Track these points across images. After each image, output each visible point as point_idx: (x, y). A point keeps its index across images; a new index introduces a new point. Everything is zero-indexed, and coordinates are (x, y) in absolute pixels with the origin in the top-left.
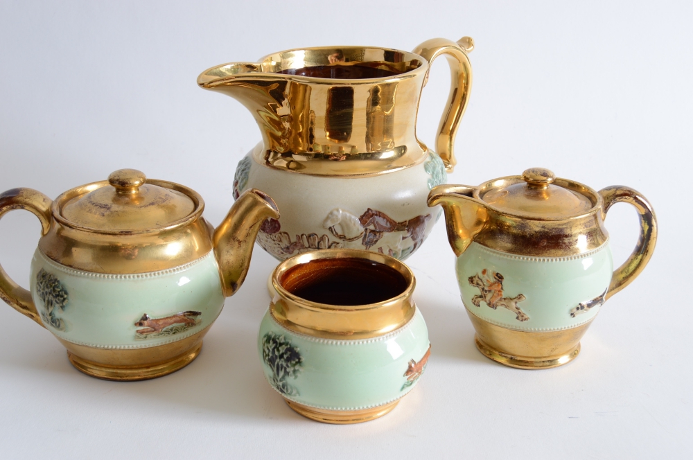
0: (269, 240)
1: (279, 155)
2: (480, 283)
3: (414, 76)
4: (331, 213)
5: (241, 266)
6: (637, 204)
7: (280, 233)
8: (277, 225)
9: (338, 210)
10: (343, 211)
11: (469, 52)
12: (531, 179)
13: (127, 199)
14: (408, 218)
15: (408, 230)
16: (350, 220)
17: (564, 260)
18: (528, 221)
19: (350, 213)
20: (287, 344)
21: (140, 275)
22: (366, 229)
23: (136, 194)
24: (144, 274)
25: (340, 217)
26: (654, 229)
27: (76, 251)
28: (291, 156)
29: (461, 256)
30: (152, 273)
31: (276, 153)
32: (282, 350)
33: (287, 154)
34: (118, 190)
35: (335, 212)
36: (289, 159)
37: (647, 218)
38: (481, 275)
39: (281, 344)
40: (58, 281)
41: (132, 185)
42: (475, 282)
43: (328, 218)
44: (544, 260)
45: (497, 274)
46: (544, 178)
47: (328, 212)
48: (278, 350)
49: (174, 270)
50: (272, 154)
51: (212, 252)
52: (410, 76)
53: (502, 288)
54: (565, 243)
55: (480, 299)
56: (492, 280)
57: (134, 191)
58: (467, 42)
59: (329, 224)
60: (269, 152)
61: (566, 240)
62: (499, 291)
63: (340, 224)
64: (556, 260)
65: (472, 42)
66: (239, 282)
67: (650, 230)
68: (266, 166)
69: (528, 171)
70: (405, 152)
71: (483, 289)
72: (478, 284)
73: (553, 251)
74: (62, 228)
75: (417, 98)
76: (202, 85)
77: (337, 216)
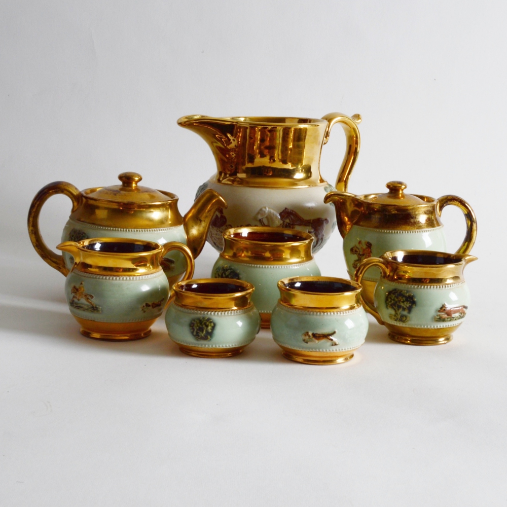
0: (219, 233)
1: (228, 175)
2: (358, 250)
3: (318, 126)
4: (261, 210)
5: (201, 238)
6: (461, 206)
7: (226, 226)
8: (224, 220)
9: (265, 208)
10: (269, 208)
11: (358, 123)
12: (391, 186)
13: (130, 188)
14: (312, 218)
15: (312, 227)
16: (273, 214)
17: (410, 232)
18: (387, 207)
19: (274, 210)
20: (231, 269)
21: (138, 230)
22: (284, 222)
23: (135, 187)
24: (141, 230)
25: (267, 212)
26: (474, 225)
27: (98, 212)
28: (236, 175)
29: (346, 237)
30: (146, 230)
31: (225, 174)
32: (227, 273)
33: (234, 174)
34: (124, 183)
35: (264, 209)
36: (235, 177)
37: (469, 216)
38: (358, 245)
39: (227, 270)
40: (85, 234)
41: (134, 180)
42: (354, 250)
43: (258, 213)
44: (397, 232)
45: (368, 243)
46: (400, 185)
47: (259, 209)
48: (225, 274)
49: (159, 230)
50: (223, 175)
51: (182, 226)
52: (315, 125)
53: (371, 252)
54: (411, 222)
55: (357, 262)
56: (365, 247)
57: (134, 185)
58: (357, 117)
59: (260, 217)
60: (220, 173)
61: (412, 221)
62: (369, 253)
63: (267, 217)
64: (405, 232)
65: (360, 117)
66: (199, 250)
67: (472, 225)
68: (218, 183)
69: (390, 183)
70: (310, 176)
71: (359, 254)
72: (356, 251)
73: (403, 226)
74: (87, 201)
75: (320, 142)
76: (180, 124)
77: (265, 212)
